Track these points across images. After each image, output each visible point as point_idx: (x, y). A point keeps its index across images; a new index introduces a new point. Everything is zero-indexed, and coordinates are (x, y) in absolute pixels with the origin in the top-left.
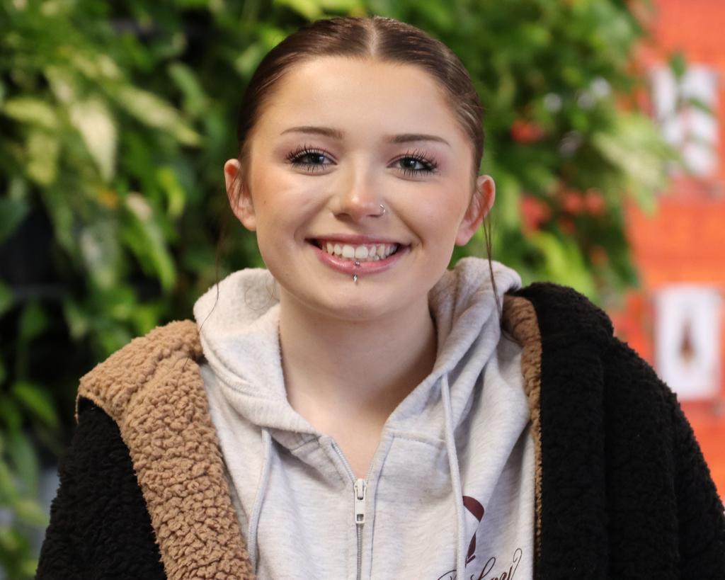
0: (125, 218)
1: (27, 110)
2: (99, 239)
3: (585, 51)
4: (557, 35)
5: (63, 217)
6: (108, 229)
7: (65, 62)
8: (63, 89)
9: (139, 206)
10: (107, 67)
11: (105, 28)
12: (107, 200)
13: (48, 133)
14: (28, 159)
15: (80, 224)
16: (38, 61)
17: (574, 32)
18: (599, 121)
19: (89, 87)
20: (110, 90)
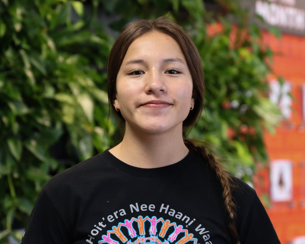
0: (94, 135)
1: (63, 97)
2: (86, 143)
3: (250, 76)
4: (241, 71)
5: (74, 135)
6: (88, 139)
7: (75, 81)
8: (75, 90)
9: (99, 131)
10: (89, 82)
11: (87, 68)
12: (89, 129)
13: (70, 105)
14: (63, 115)
15: (80, 138)
16: (67, 80)
17: (247, 70)
18: (255, 101)
19: (84, 89)
20: (91, 91)
